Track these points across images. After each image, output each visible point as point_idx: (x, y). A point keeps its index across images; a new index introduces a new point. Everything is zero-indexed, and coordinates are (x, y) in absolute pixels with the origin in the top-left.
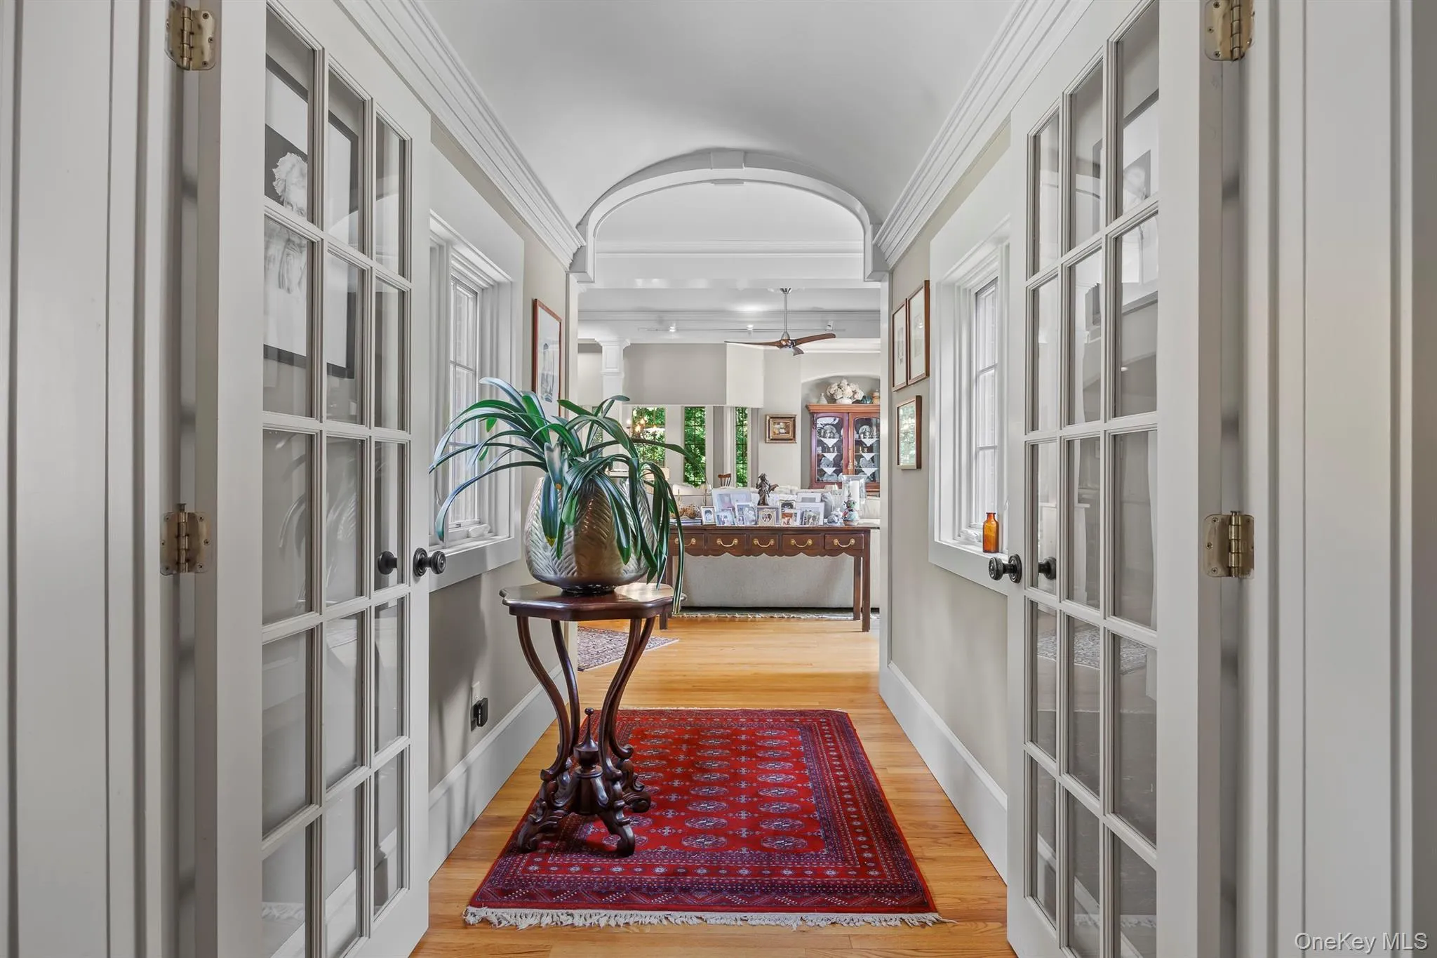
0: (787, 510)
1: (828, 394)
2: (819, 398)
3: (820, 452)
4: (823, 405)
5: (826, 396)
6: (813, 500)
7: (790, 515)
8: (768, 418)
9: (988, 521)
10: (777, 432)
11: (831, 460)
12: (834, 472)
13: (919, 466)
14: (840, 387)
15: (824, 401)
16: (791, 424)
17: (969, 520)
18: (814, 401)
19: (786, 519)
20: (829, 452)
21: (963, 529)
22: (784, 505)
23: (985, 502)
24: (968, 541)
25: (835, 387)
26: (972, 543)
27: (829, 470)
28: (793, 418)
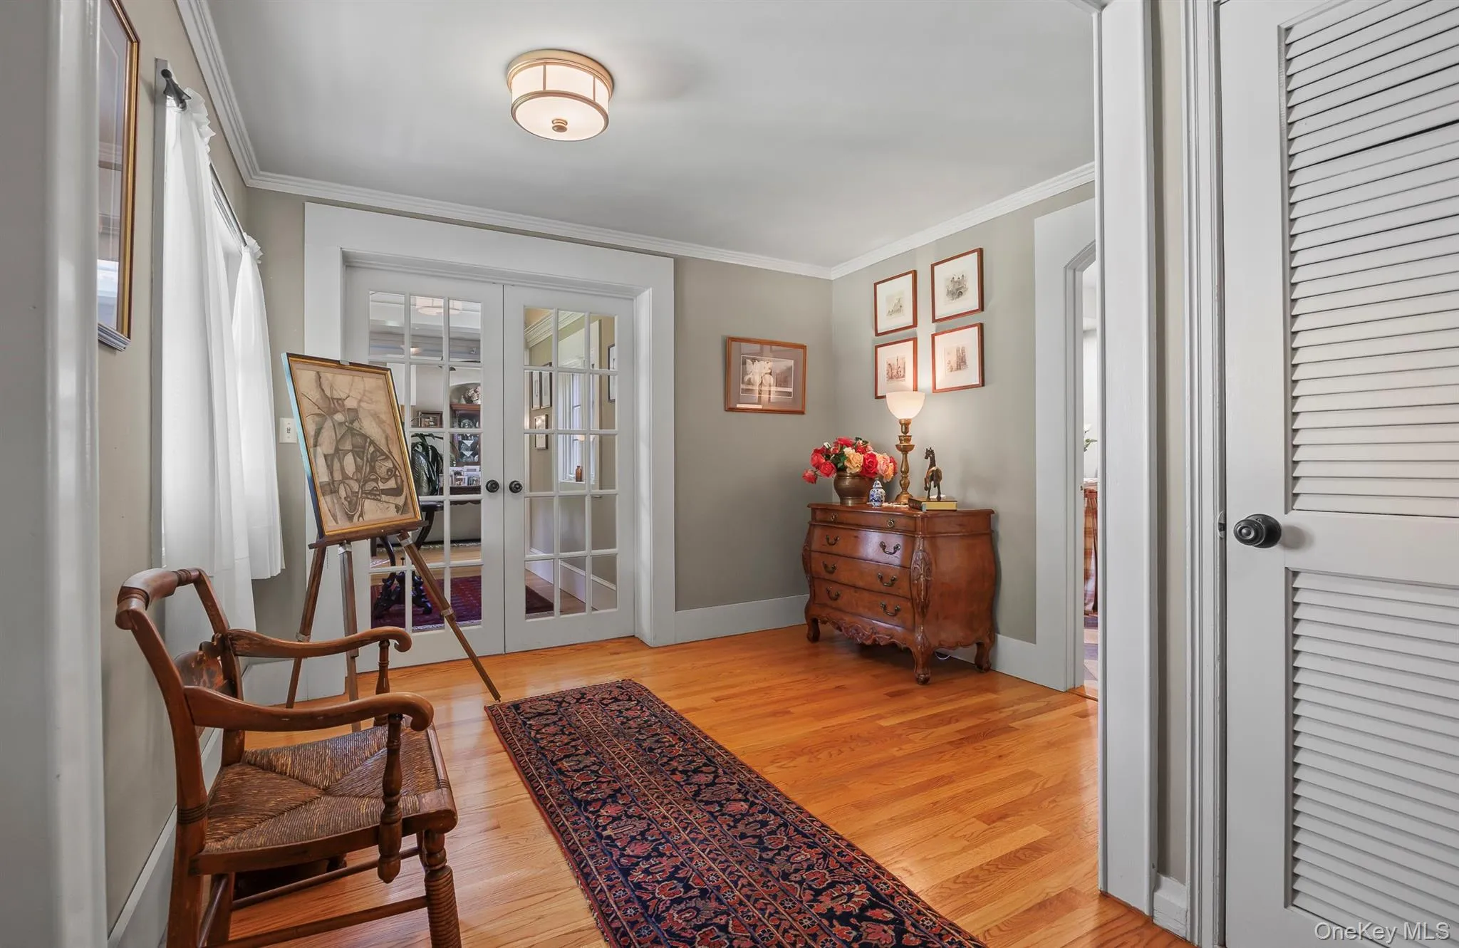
0: (458, 477)
1: (467, 396)
2: (460, 399)
3: (461, 439)
4: (463, 405)
5: (464, 397)
6: (475, 470)
7: (461, 479)
8: (420, 413)
9: (578, 469)
10: (427, 424)
11: (469, 445)
12: (472, 455)
13: (547, 447)
14: (476, 391)
15: (463, 402)
16: (438, 418)
17: (570, 471)
18: (455, 401)
19: (459, 482)
20: (467, 439)
21: (568, 474)
22: (455, 474)
23: (577, 461)
24: (570, 479)
25: (472, 392)
26: (571, 480)
27: (468, 453)
28: (440, 414)
